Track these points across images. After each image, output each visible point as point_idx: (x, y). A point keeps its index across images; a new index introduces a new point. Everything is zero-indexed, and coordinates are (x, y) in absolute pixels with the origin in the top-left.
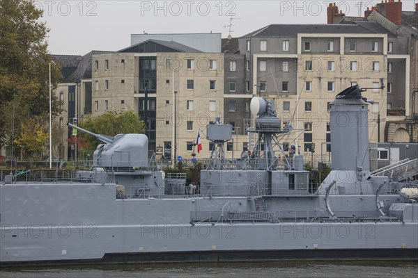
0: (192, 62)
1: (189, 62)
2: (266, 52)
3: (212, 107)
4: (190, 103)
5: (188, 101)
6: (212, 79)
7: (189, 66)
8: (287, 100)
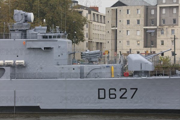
0: (129, 11)
1: (128, 10)
2: (165, 4)
3: (139, 33)
4: (128, 31)
5: (127, 31)
6: (138, 19)
7: (128, 13)
8: (173, 29)
